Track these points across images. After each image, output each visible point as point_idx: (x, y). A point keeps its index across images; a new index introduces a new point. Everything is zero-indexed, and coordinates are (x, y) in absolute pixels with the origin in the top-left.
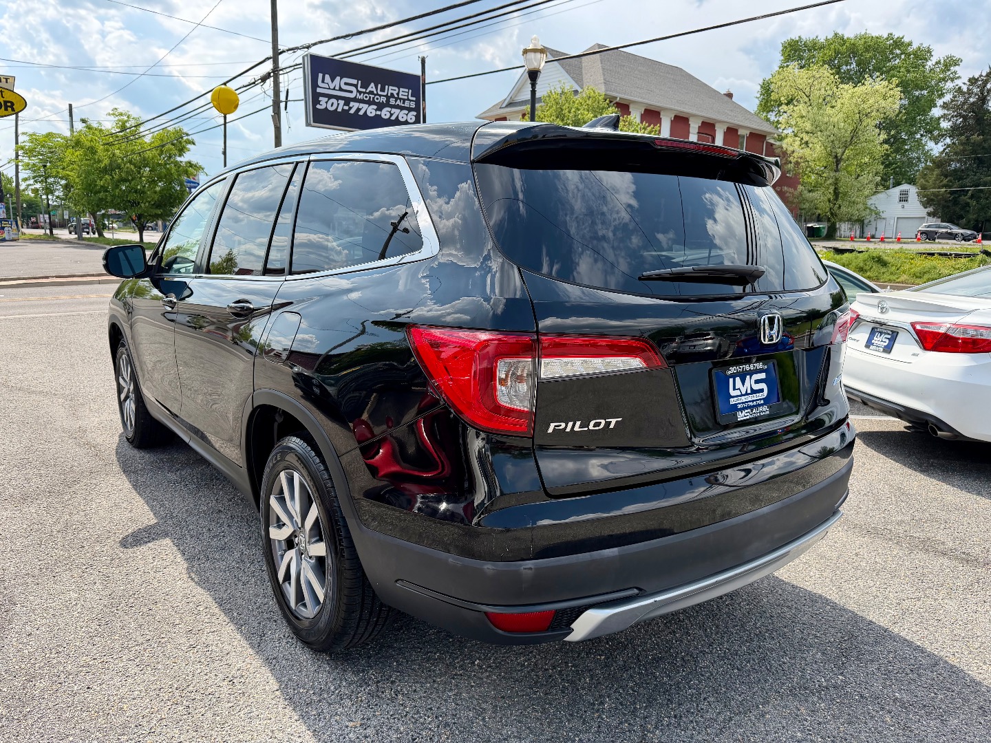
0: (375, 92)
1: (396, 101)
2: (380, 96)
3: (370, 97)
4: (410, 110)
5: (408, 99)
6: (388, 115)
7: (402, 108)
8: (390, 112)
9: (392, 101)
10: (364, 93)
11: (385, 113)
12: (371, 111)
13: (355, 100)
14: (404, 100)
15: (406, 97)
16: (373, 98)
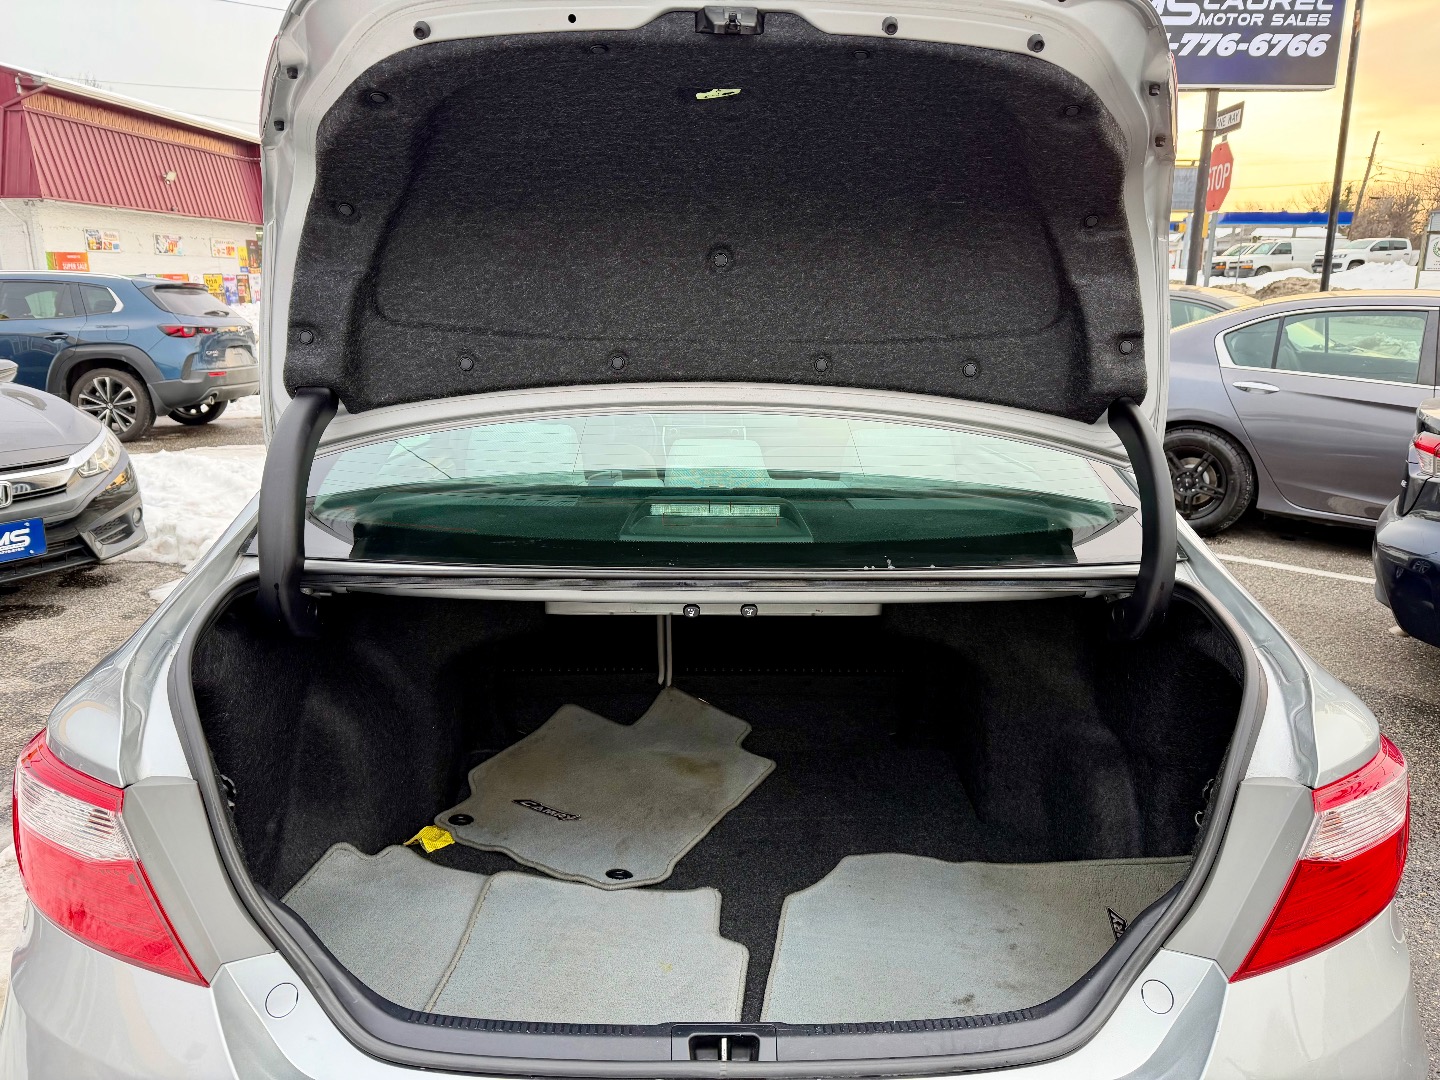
0: (1241, 7)
1: (1285, 19)
2: (1251, 13)
3: (1228, 19)
4: (1315, 31)
5: (1315, 11)
6: (1265, 48)
7: (1295, 31)
8: (1269, 42)
9: (1277, 20)
10: (1219, 11)
11: (1257, 47)
12: (1227, 46)
13: (1195, 28)
14: (1305, 14)
15: (1311, 7)
16: (1236, 19)
